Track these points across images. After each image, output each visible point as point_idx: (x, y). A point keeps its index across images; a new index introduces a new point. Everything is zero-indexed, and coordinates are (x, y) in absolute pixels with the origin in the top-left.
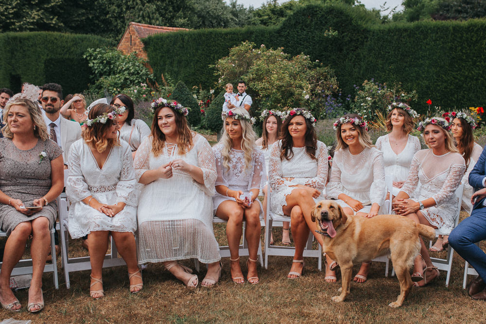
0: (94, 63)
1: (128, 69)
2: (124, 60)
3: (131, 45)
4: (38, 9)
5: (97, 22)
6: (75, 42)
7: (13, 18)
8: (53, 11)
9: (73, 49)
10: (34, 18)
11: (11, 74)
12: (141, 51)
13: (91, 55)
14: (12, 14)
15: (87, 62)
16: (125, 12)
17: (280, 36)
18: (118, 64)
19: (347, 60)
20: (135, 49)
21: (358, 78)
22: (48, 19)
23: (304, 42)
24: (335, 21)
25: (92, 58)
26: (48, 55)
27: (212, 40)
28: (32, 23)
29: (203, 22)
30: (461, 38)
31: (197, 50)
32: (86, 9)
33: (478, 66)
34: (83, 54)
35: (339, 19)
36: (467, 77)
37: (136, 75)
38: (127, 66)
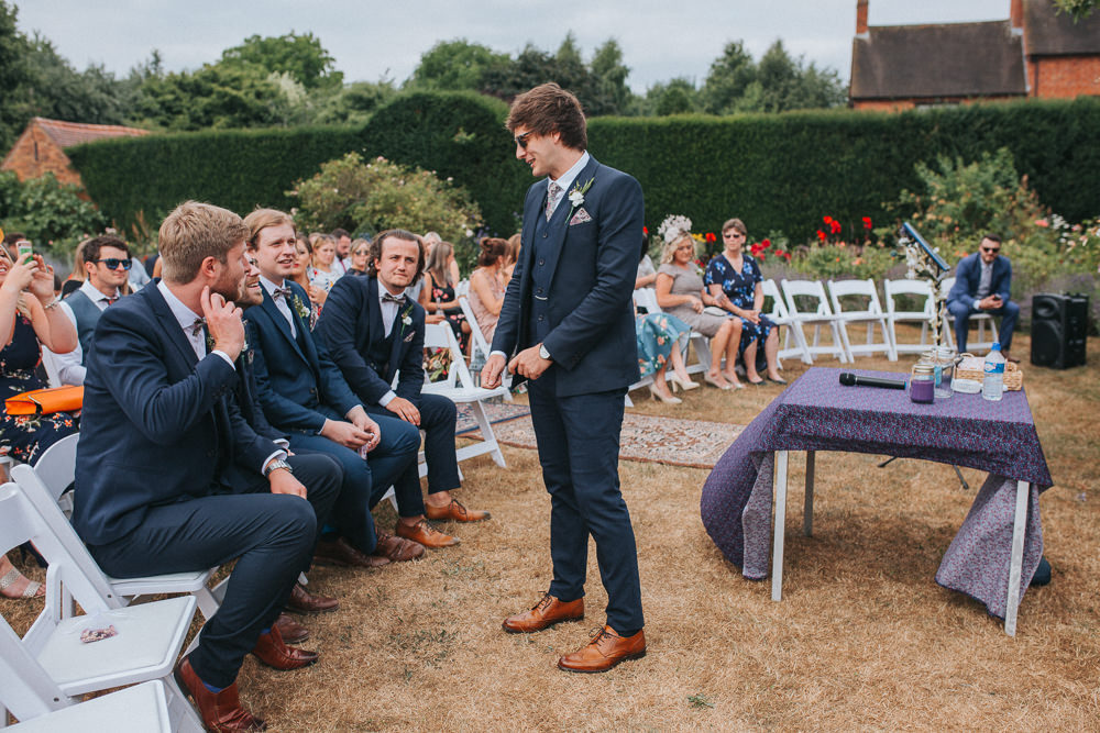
2: (35, 189)
3: (37, 159)
12: (62, 171)
17: (365, 141)
19: (489, 177)
20: (47, 168)
21: (511, 202)
23: (411, 149)
24: (466, 117)
30: (661, 141)
31: (200, 166)
33: (688, 179)
35: (472, 115)
36: (675, 194)
37: (69, 214)
38: (50, 197)
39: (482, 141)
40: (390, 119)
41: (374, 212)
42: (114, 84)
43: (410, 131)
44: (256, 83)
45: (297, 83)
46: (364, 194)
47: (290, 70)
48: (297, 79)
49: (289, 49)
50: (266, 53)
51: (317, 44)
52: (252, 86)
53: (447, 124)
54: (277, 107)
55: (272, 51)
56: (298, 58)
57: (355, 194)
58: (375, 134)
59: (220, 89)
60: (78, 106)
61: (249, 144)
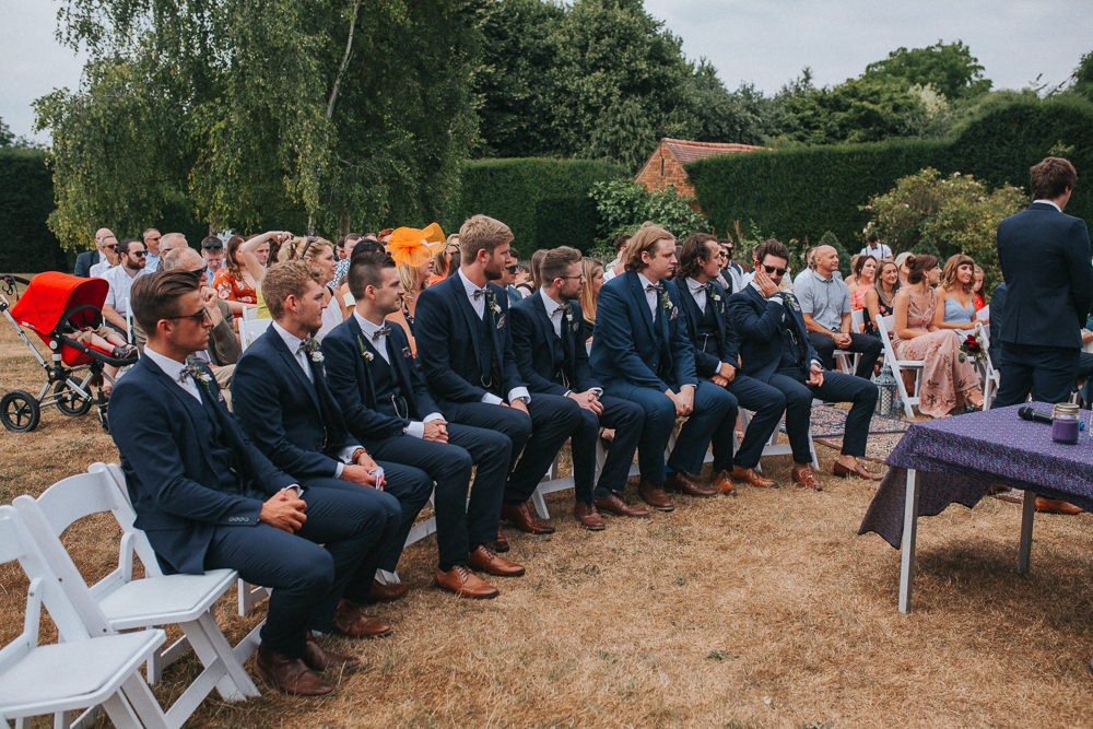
0: (605, 205)
2: (656, 200)
3: (662, 174)
5: (533, 134)
6: (575, 172)
12: (681, 184)
13: (599, 193)
15: (595, 202)
16: (583, 116)
17: (955, 155)
18: (647, 204)
20: (669, 181)
24: (1066, 129)
25: (603, 197)
26: (540, 194)
27: (824, 164)
29: (705, 127)
31: (795, 180)
32: (517, 113)
34: (587, 190)
35: (1074, 126)
37: (680, 222)
38: (666, 207)
39: (1083, 154)
40: (982, 132)
41: (943, 228)
42: (762, 102)
43: (1003, 144)
44: (895, 95)
45: (939, 94)
46: (936, 210)
47: (933, 81)
48: (939, 90)
49: (935, 60)
50: (908, 66)
51: (966, 53)
52: (891, 99)
53: (1046, 136)
54: (914, 120)
55: (917, 64)
56: (943, 69)
57: (926, 210)
58: (965, 148)
59: (858, 103)
60: (724, 125)
61: (841, 159)
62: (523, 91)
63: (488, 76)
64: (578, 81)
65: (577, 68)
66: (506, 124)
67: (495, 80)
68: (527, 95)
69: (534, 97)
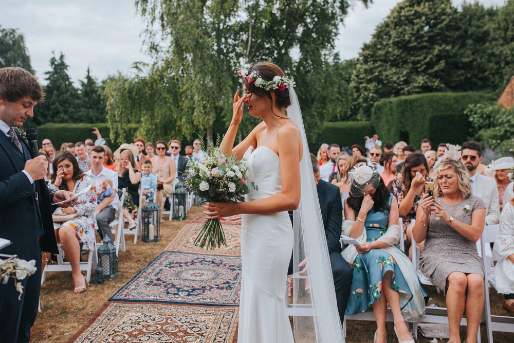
0: (474, 118)
1: (509, 121)
2: (504, 113)
3: (512, 98)
4: (423, 74)
5: (474, 80)
6: (457, 100)
7: (403, 85)
8: (436, 75)
9: (454, 106)
10: (420, 83)
11: (401, 131)
13: (471, 111)
14: (403, 81)
15: (467, 116)
16: (504, 68)
18: (498, 117)
22: (431, 82)
25: (473, 113)
26: (432, 113)
28: (418, 87)
32: (465, 69)
34: (464, 109)
62: (468, 57)
63: (447, 51)
64: (501, 48)
65: (501, 41)
66: (458, 76)
67: (452, 53)
68: (471, 59)
69: (475, 60)
